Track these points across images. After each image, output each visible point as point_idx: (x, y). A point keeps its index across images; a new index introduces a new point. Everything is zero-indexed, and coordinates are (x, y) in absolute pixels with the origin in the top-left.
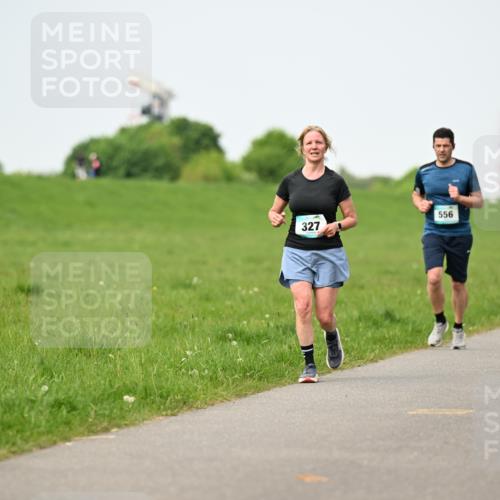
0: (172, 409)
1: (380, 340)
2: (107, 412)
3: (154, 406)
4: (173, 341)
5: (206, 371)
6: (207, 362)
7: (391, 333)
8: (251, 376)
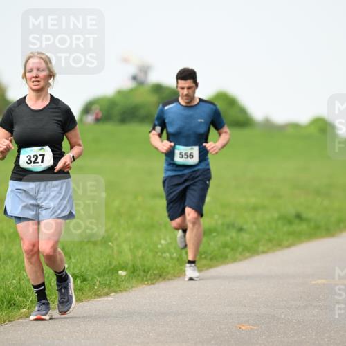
0: (151, 280)
1: (292, 233)
2: (107, 282)
3: (140, 278)
5: (175, 255)
7: (300, 228)
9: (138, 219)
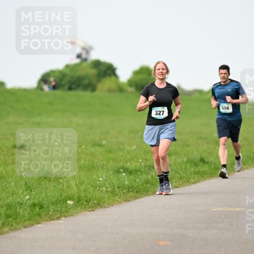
0: (92, 208)
1: (198, 173)
2: (59, 209)
4: (92, 173)
5: (109, 189)
6: (110, 184)
7: (203, 169)
8: (132, 191)
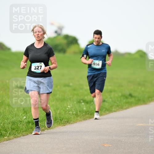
1: (128, 103)
2: (44, 125)
3: (58, 123)
4: (64, 103)
5: (74, 112)
6: (75, 109)
7: (131, 100)
8: (88, 114)
9: (58, 96)
